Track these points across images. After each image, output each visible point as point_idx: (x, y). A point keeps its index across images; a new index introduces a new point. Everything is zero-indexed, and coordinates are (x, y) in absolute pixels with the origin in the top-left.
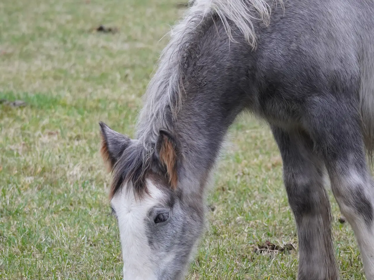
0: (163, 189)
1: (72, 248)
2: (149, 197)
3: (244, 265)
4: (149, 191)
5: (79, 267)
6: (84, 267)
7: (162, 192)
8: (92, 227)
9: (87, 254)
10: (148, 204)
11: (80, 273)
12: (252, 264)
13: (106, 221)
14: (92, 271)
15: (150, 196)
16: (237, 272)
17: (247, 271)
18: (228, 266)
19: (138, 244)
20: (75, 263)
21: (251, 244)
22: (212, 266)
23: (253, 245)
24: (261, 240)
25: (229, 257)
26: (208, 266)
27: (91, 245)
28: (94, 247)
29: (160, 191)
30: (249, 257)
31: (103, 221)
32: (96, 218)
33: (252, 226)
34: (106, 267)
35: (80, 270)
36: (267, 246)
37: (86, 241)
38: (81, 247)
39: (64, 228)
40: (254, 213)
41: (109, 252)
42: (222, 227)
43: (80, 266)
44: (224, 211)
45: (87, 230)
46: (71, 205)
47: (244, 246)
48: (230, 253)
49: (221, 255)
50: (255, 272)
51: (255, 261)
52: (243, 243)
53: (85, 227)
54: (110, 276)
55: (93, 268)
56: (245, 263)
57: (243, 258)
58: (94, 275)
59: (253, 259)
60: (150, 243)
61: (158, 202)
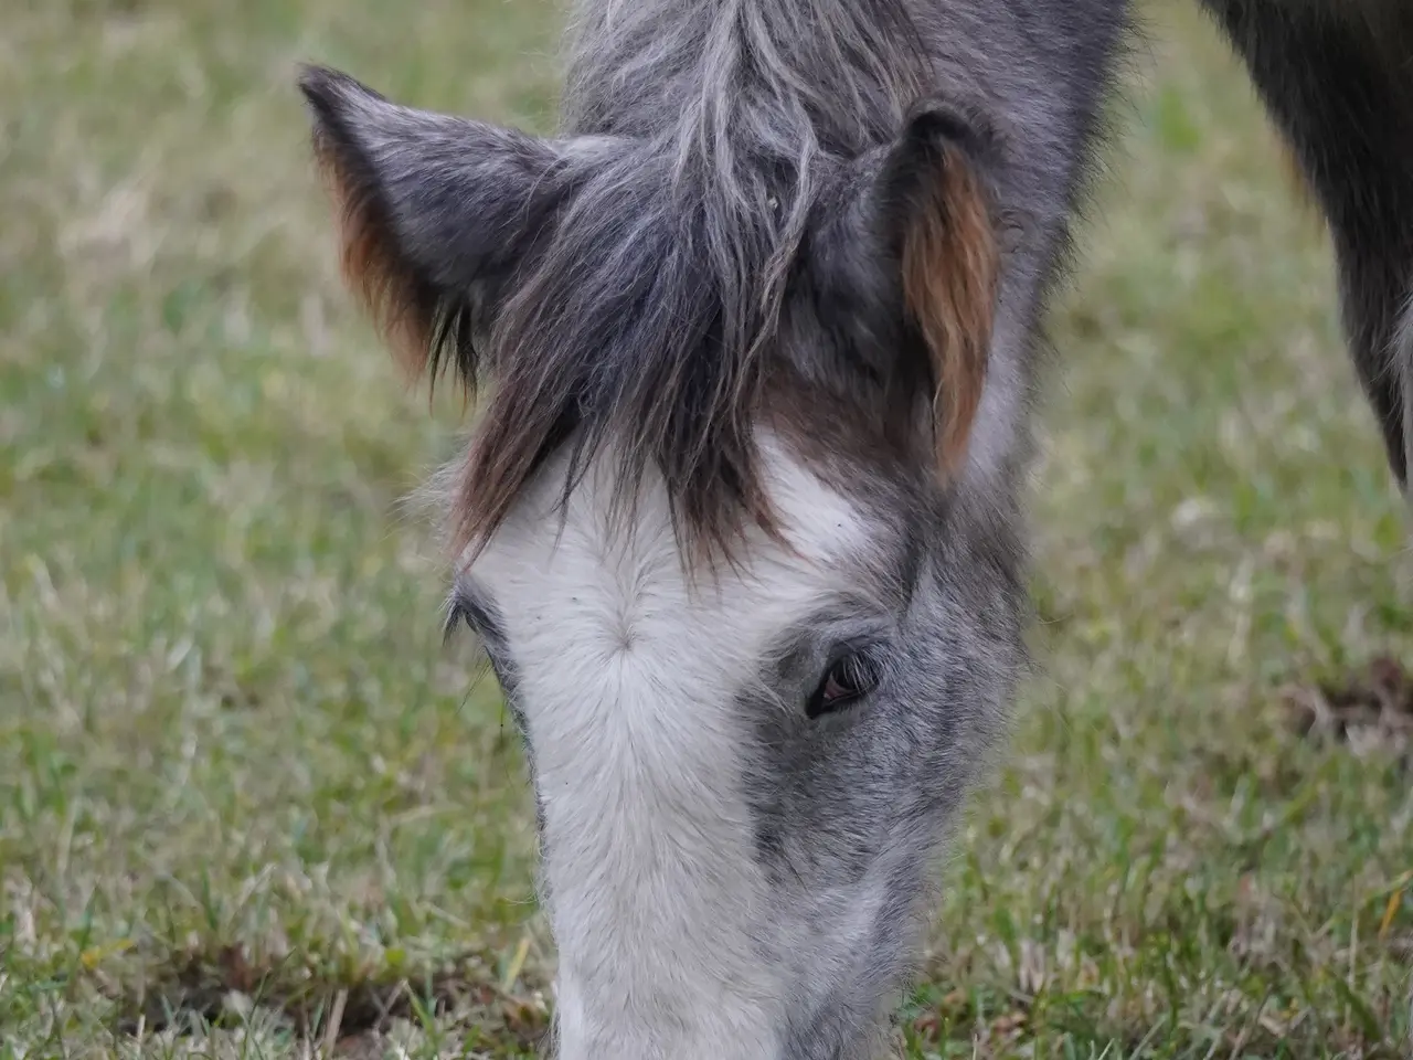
0: (865, 491)
1: (103, 723)
2: (781, 557)
3: (1228, 818)
4: (776, 513)
5: (151, 847)
6: (183, 846)
7: (860, 512)
8: (230, 586)
9: (205, 764)
10: (771, 600)
11: (162, 888)
12: (1286, 808)
13: (321, 545)
14: (238, 872)
15: (786, 544)
16: (1184, 865)
17: (1251, 857)
18: (1127, 828)
19: (689, 858)
20: (127, 818)
21: (1275, 681)
22: (1022, 826)
23: (1287, 689)
24: (1338, 654)
25: (1130, 766)
26: (997, 830)
27: (228, 703)
28: (246, 717)
29: (845, 505)
30: (1265, 768)
31: (303, 541)
32: (259, 525)
33: (1281, 566)
34: (332, 845)
35: (160, 864)
36: (1382, 694)
37: (194, 675)
38: (164, 713)
39: (49, 597)
40: (1290, 478)
41: (348, 743)
42: (1083, 572)
43: (154, 836)
44: (1094, 465)
45: (201, 604)
46: (95, 440)
47: (1231, 694)
48: (1140, 741)
49: (1077, 752)
50: (1304, 860)
51: (1304, 795)
52: (1224, 673)
53: (184, 582)
54: (360, 901)
55: (245, 852)
56: (1237, 802)
57: (1224, 773)
58: (253, 897)
59: (1286, 781)
60: (768, 842)
61: (840, 582)
